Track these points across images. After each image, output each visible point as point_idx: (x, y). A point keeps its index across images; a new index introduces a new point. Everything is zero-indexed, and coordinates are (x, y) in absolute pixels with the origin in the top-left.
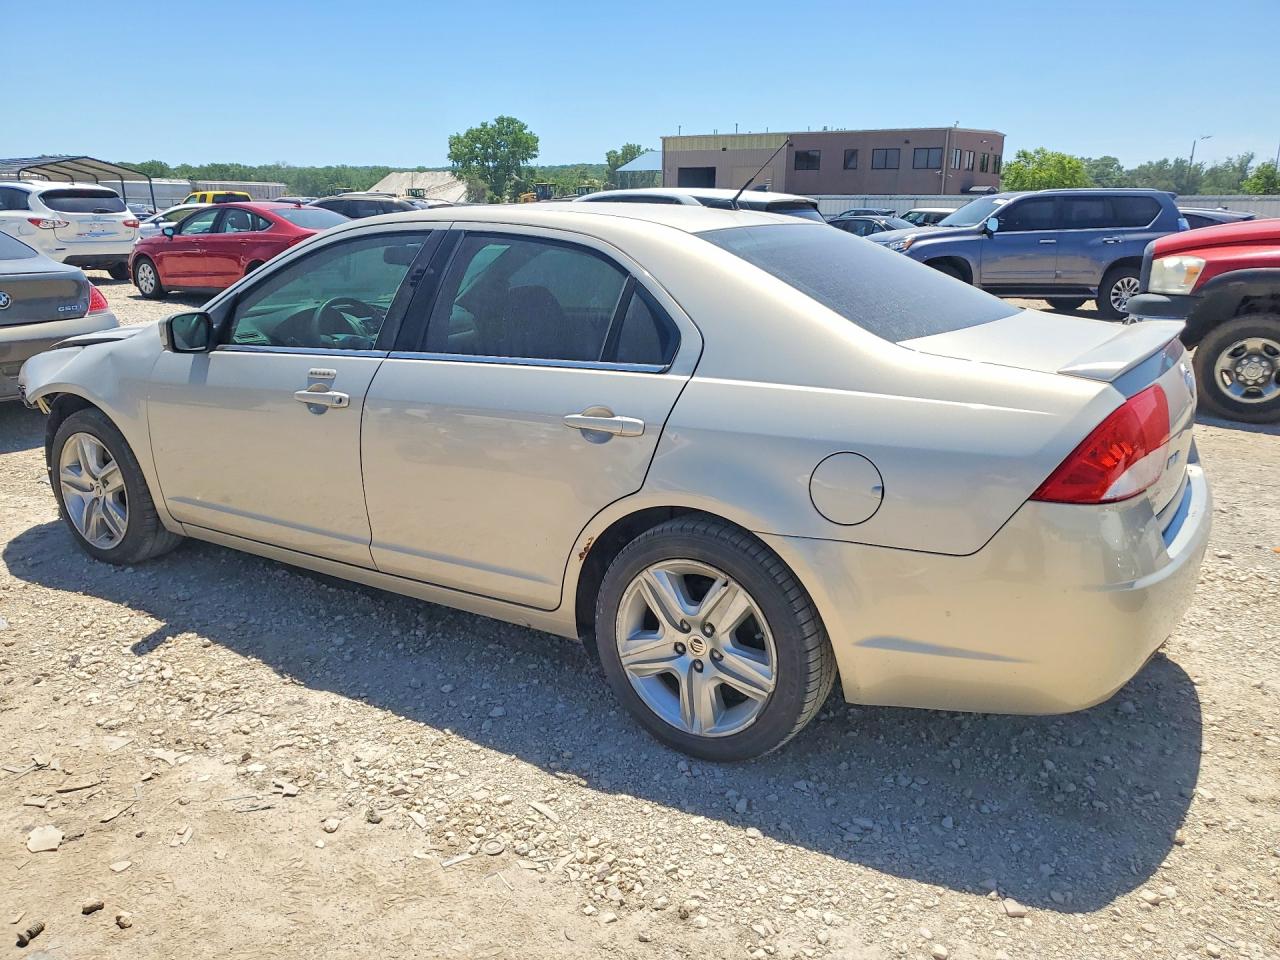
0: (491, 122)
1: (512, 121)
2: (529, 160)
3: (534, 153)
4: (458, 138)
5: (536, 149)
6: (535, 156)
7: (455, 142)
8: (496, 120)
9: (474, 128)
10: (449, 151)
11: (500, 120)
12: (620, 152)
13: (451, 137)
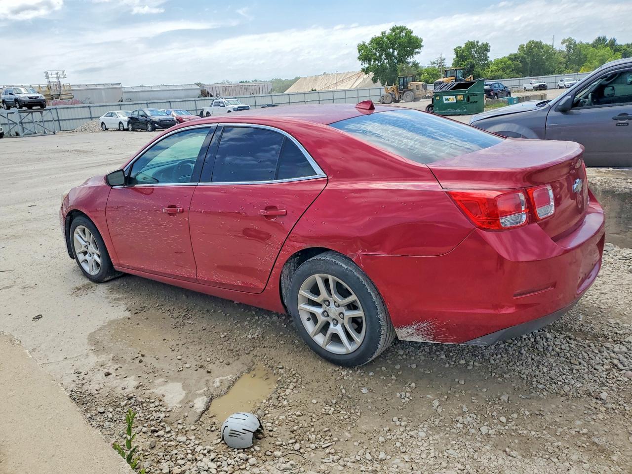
0: (388, 32)
1: (402, 29)
2: (415, 56)
3: (417, 50)
4: (364, 45)
5: (420, 46)
6: (419, 53)
7: (362, 47)
8: (391, 30)
9: (377, 36)
10: (358, 55)
11: (393, 30)
12: (463, 46)
13: (359, 46)
